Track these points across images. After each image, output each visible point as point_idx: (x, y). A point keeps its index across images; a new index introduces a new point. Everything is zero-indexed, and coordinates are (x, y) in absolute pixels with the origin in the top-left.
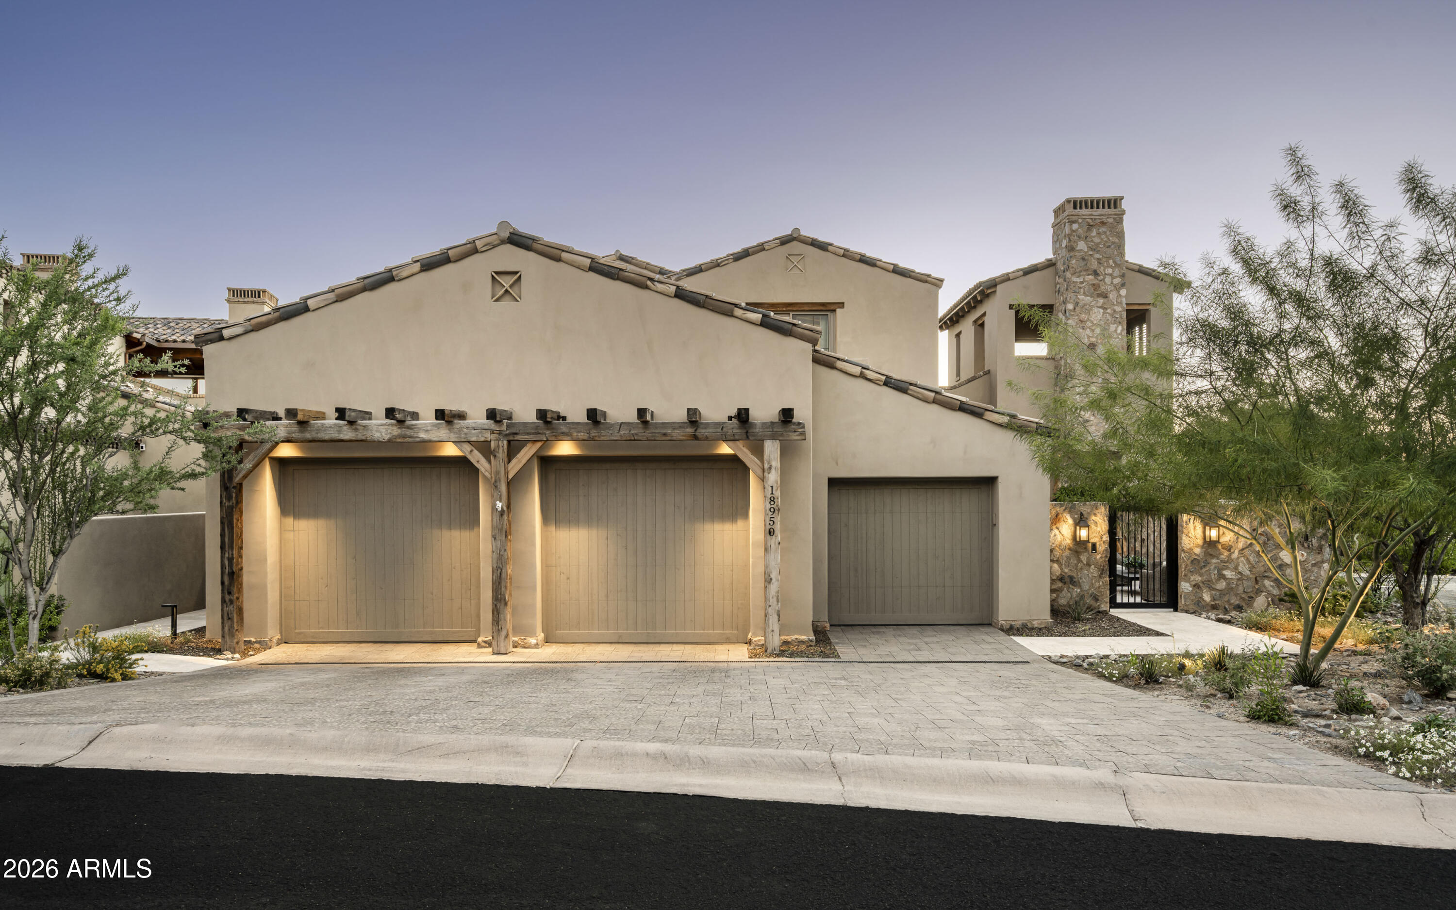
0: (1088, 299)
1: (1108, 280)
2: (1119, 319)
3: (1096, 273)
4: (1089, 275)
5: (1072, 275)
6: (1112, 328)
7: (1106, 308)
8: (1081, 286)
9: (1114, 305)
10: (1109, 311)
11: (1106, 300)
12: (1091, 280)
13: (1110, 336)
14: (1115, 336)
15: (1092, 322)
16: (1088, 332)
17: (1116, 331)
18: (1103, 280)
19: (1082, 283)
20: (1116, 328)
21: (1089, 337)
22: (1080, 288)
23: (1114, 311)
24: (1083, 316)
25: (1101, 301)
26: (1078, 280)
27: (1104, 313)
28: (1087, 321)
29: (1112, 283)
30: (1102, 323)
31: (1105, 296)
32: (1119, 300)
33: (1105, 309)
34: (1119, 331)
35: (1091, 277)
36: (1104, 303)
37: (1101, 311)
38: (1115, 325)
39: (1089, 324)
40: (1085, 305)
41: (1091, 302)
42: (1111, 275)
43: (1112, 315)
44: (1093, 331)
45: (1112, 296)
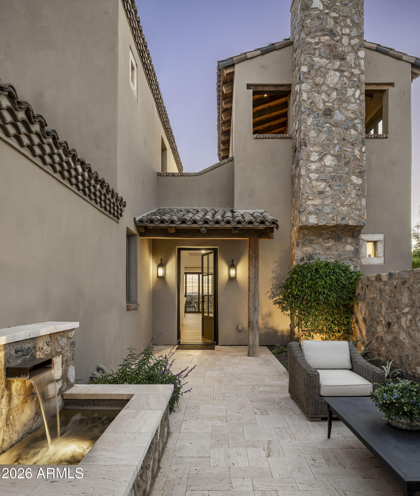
0: (324, 61)
1: (345, 40)
2: (357, 83)
3: (332, 33)
4: (324, 35)
5: (307, 35)
6: (350, 92)
7: (344, 71)
8: (317, 47)
9: (351, 67)
10: (346, 74)
11: (343, 62)
12: (327, 41)
13: (348, 101)
14: (353, 100)
15: (328, 86)
16: (324, 96)
17: (354, 95)
18: (340, 40)
19: (317, 43)
20: (354, 92)
21: (324, 102)
22: (315, 49)
23: (352, 73)
24: (319, 80)
25: (337, 63)
26: (313, 41)
27: (340, 77)
28: (322, 84)
29: (349, 44)
30: (339, 86)
31: (343, 59)
32: (357, 62)
33: (341, 71)
34: (357, 96)
35: (327, 38)
36: (341, 65)
37: (338, 74)
38: (353, 89)
39: (325, 88)
40: (321, 67)
41: (327, 64)
42: (348, 35)
43: (349, 79)
44: (329, 95)
45: (350, 58)
